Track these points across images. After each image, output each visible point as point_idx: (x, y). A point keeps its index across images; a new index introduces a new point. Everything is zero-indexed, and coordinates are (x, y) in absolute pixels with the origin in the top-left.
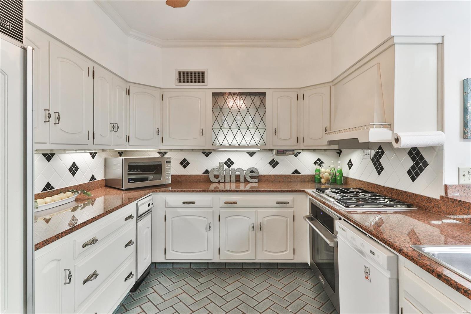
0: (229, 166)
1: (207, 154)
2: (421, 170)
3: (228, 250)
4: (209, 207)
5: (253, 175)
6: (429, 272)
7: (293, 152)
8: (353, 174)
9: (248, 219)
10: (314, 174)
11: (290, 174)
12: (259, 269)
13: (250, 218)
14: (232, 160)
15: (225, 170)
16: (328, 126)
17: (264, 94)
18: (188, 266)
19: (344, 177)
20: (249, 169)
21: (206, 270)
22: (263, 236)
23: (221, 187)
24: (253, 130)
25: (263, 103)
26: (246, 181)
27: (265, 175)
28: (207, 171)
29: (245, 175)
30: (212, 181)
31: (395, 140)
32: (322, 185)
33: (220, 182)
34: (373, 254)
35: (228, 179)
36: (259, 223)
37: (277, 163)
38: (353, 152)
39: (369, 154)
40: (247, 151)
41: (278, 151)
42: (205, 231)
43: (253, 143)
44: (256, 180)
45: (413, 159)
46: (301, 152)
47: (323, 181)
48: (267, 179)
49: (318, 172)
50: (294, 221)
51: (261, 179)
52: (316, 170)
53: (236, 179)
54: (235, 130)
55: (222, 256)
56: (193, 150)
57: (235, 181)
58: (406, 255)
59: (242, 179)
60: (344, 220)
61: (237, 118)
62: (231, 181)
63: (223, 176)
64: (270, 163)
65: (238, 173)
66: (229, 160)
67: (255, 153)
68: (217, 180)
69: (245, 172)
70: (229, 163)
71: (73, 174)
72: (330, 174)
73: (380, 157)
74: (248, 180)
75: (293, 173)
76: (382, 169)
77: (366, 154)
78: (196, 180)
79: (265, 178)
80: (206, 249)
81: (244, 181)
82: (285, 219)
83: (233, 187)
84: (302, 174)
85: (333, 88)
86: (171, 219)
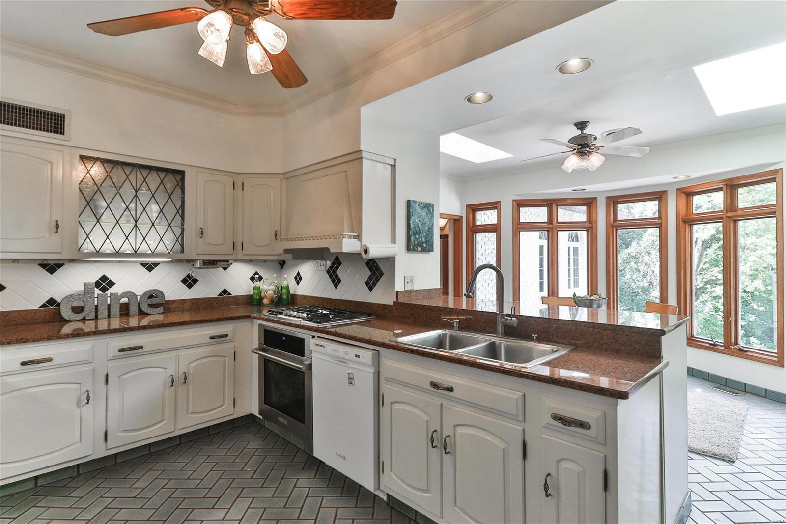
0: (104, 290)
1: (51, 267)
2: (378, 280)
3: (124, 430)
4: (86, 362)
5: (154, 301)
6: (405, 352)
7: (228, 263)
8: (302, 290)
9: (162, 370)
10: (252, 294)
11: (216, 295)
12: (178, 445)
13: (166, 369)
14: (111, 277)
15: (96, 296)
16: (279, 230)
17: (181, 173)
18: (31, 485)
19: (291, 294)
20: (147, 292)
21: (75, 479)
22: (188, 393)
23: (90, 326)
24: (161, 229)
25: (180, 186)
26: (142, 313)
27: (174, 302)
28: (51, 301)
29: (139, 303)
30: (66, 318)
31: (364, 250)
32: (264, 308)
33: (87, 318)
34: (358, 357)
35: (103, 312)
36: (181, 372)
37: (195, 281)
38: (303, 263)
39: (323, 265)
40: (143, 262)
41: (205, 261)
42: (76, 406)
43: (161, 248)
44: (161, 309)
45: (371, 269)
46: (232, 264)
47: (265, 301)
48: (179, 307)
49: (258, 291)
50: (235, 360)
51: (168, 307)
52: (255, 288)
53: (120, 311)
54: (128, 227)
55: (111, 443)
56: (15, 261)
57: (118, 315)
58: (388, 346)
59: (133, 309)
60: (318, 337)
61: (132, 206)
62: (111, 315)
63: (94, 307)
64: (184, 281)
65: (124, 300)
66: (104, 278)
67: (156, 265)
68: (80, 316)
69: (139, 297)
70: (104, 283)
72: (274, 292)
73: (337, 268)
74: (146, 311)
75: (220, 295)
76: (339, 281)
77: (321, 265)
79: (175, 306)
80: (77, 439)
81: (137, 314)
82: (223, 359)
83: (116, 323)
84: (233, 295)
85: (284, 181)
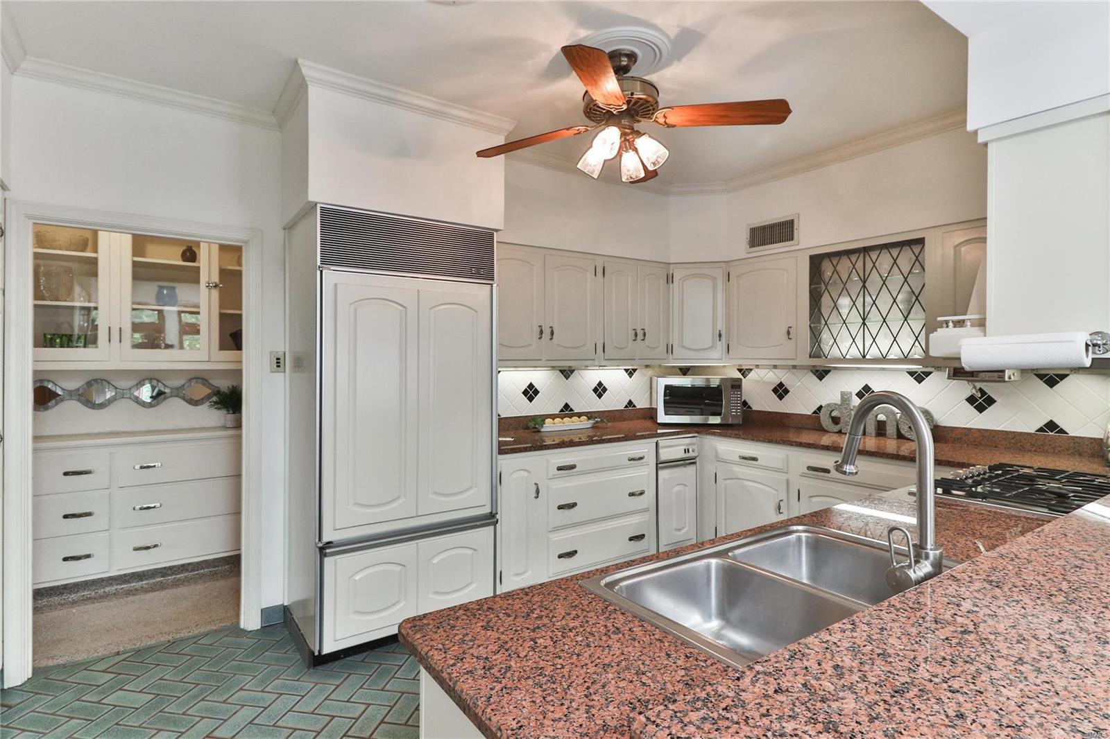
1: (821, 374)
4: (782, 471)
11: (1032, 431)
17: (921, 241)
25: (918, 261)
27: (953, 429)
28: (820, 409)
29: (897, 424)
30: (825, 428)
33: (843, 432)
37: (990, 401)
40: (907, 370)
43: (896, 352)
46: (1068, 375)
53: (877, 429)
57: (874, 434)
64: (971, 400)
66: (866, 386)
67: (926, 374)
68: (836, 428)
69: (899, 416)
70: (867, 394)
71: (600, 396)
74: (906, 434)
75: (1041, 430)
78: (800, 425)
79: (954, 436)
81: (895, 436)
84: (1072, 434)
86: (723, 481)
